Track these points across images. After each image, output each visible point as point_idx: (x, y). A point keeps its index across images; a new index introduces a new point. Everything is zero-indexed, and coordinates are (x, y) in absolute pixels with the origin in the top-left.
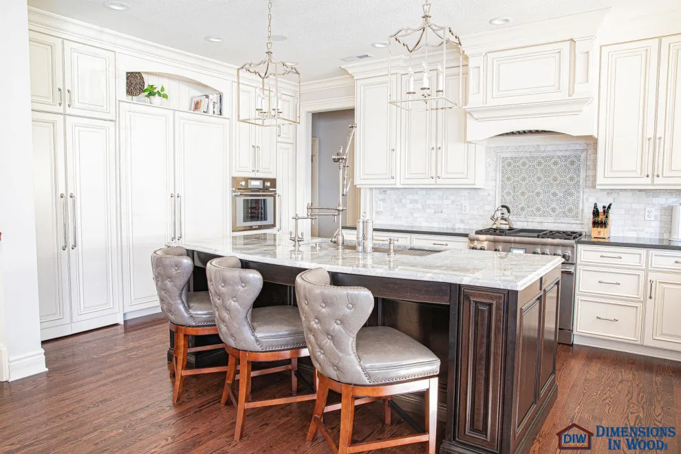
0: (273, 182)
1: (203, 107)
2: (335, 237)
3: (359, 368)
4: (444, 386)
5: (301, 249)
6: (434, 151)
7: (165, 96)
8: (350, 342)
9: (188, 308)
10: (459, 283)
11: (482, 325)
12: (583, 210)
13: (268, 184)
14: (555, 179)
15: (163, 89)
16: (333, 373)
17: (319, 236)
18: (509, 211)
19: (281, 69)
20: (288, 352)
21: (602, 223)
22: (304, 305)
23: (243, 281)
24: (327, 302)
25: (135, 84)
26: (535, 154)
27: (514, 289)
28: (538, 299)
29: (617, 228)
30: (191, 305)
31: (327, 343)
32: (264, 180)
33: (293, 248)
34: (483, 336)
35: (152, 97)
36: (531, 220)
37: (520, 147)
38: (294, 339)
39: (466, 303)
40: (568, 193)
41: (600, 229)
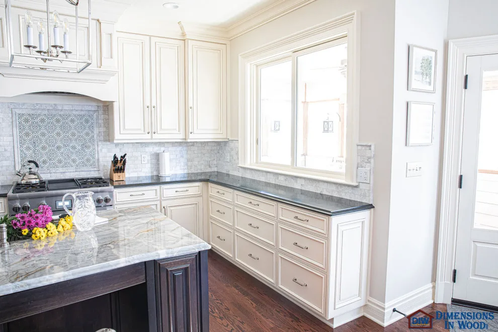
12: (98, 160)
14: (73, 135)
18: (37, 166)
21: (121, 169)
26: (54, 112)
36: (54, 171)
37: (37, 104)
40: (85, 146)
41: (119, 174)
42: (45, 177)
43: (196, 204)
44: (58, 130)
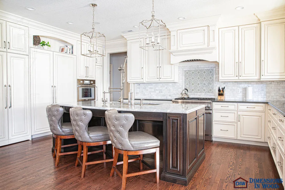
0: (94, 81)
1: (65, 50)
2: (120, 99)
3: (130, 144)
4: (162, 154)
5: (106, 105)
6: (158, 68)
7: (49, 46)
8: (126, 134)
9: (61, 128)
10: (166, 112)
11: (175, 127)
12: (215, 90)
13: (92, 82)
14: (205, 78)
15: (48, 43)
16: (120, 147)
17: (113, 101)
18: (187, 91)
19: (98, 35)
20: (102, 142)
21: (222, 94)
22: (108, 121)
23: (85, 114)
24: (117, 119)
25: (37, 40)
26: (197, 69)
27: (186, 113)
28: (196, 119)
29: (227, 96)
30: (63, 127)
31: (117, 135)
32: (90, 81)
33: (103, 105)
34: (175, 131)
35: (44, 46)
36: (196, 94)
37: (191, 66)
38: (104, 137)
39: (169, 120)
40: (209, 84)
41: (221, 97)
42: (191, 96)
43: (260, 116)
44: (199, 76)
